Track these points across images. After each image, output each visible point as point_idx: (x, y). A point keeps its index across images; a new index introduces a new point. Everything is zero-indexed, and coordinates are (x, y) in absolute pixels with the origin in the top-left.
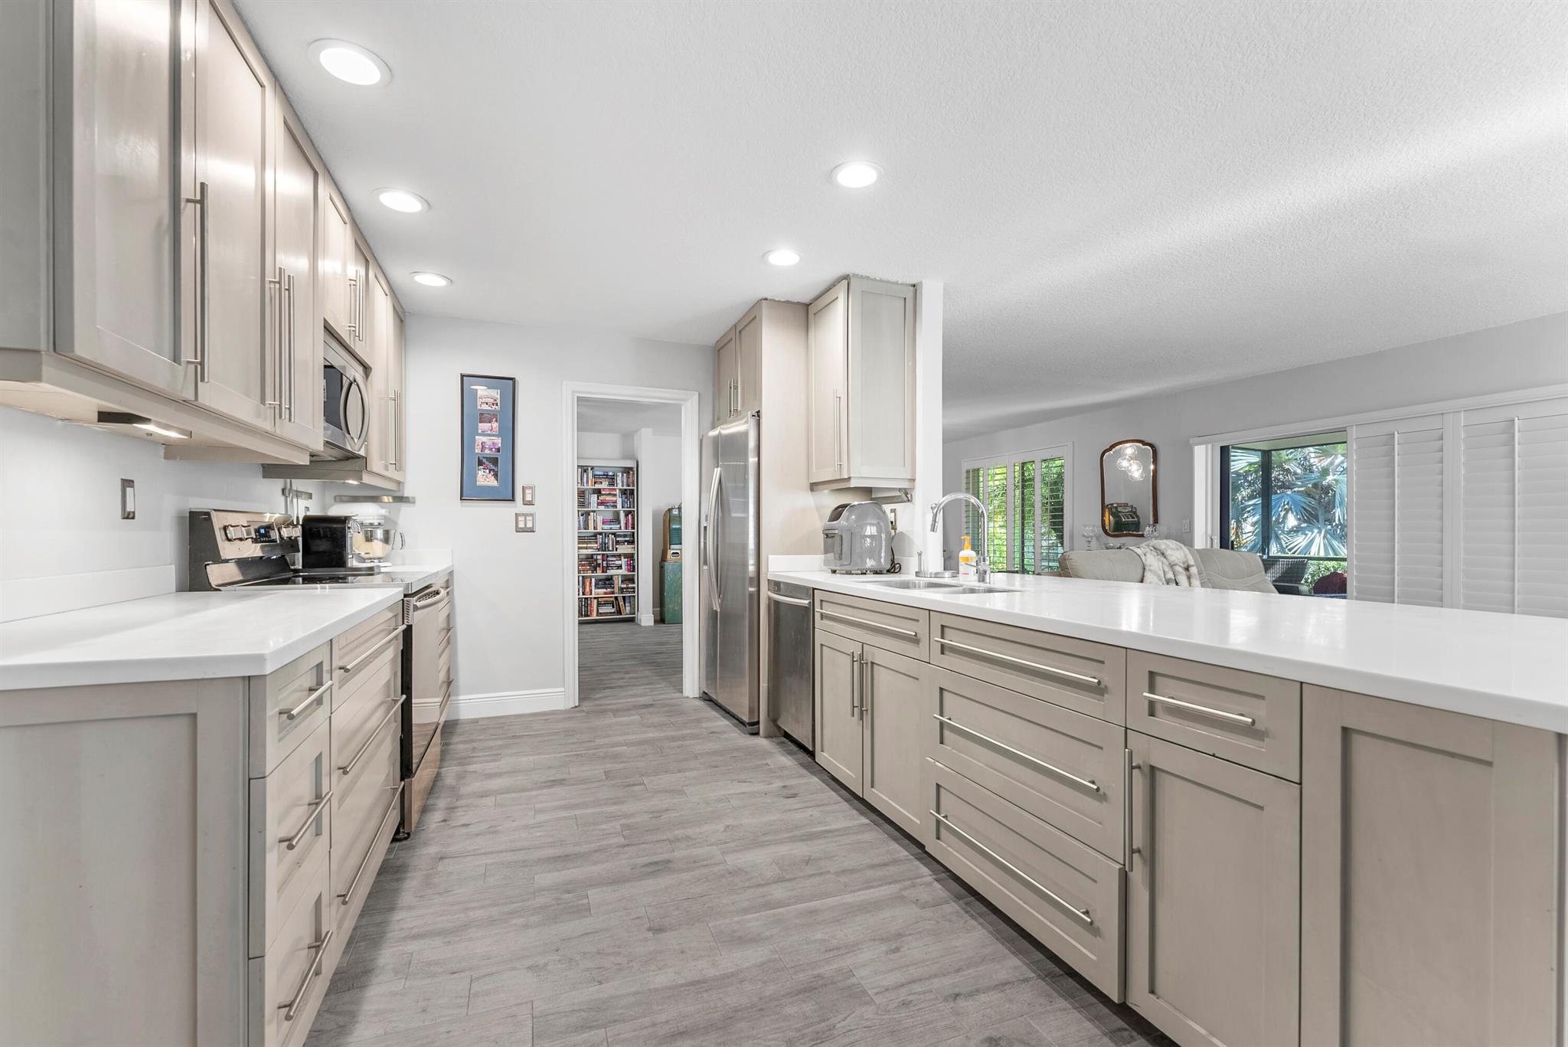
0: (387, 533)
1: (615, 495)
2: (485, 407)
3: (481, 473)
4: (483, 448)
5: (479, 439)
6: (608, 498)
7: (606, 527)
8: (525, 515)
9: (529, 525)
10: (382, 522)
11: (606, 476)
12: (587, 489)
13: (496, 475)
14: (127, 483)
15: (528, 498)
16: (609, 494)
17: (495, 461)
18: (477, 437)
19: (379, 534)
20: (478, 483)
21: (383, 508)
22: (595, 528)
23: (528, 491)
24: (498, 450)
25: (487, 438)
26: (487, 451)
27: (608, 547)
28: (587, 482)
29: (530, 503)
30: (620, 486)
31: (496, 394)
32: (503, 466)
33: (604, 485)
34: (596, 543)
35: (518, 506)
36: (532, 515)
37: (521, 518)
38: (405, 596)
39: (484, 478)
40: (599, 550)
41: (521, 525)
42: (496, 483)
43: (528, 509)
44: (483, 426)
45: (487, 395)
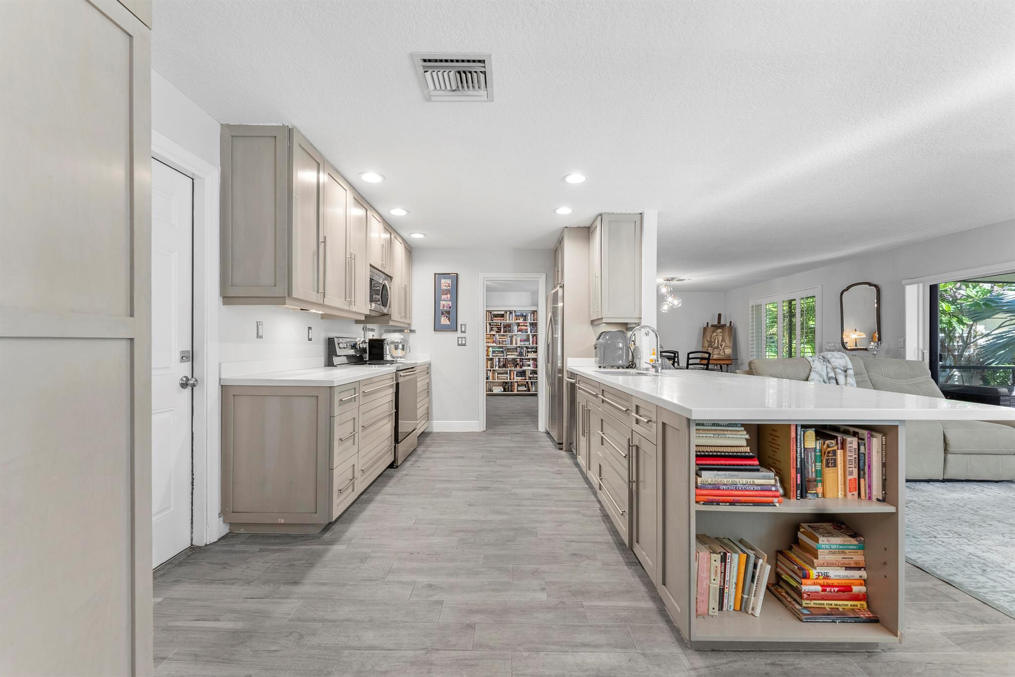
0: (403, 346)
1: (527, 326)
2: (445, 288)
3: (442, 318)
4: (444, 307)
5: (442, 303)
6: (523, 328)
7: (522, 343)
8: (462, 338)
9: (464, 342)
10: (402, 341)
11: (522, 315)
12: (512, 323)
13: (449, 319)
14: (310, 328)
15: (463, 330)
16: (524, 325)
17: (449, 313)
18: (441, 302)
19: (400, 346)
20: (442, 323)
21: (402, 335)
22: (516, 344)
23: (463, 326)
24: (450, 307)
25: (445, 303)
26: (445, 308)
27: (523, 354)
28: (512, 319)
29: (464, 332)
30: (529, 321)
31: (449, 281)
32: (453, 314)
33: (521, 320)
34: (517, 352)
35: (459, 334)
36: (465, 338)
37: (460, 339)
38: (397, 371)
39: (444, 321)
40: (518, 356)
41: (460, 342)
42: (449, 323)
43: (463, 335)
44: (444, 297)
45: (445, 283)
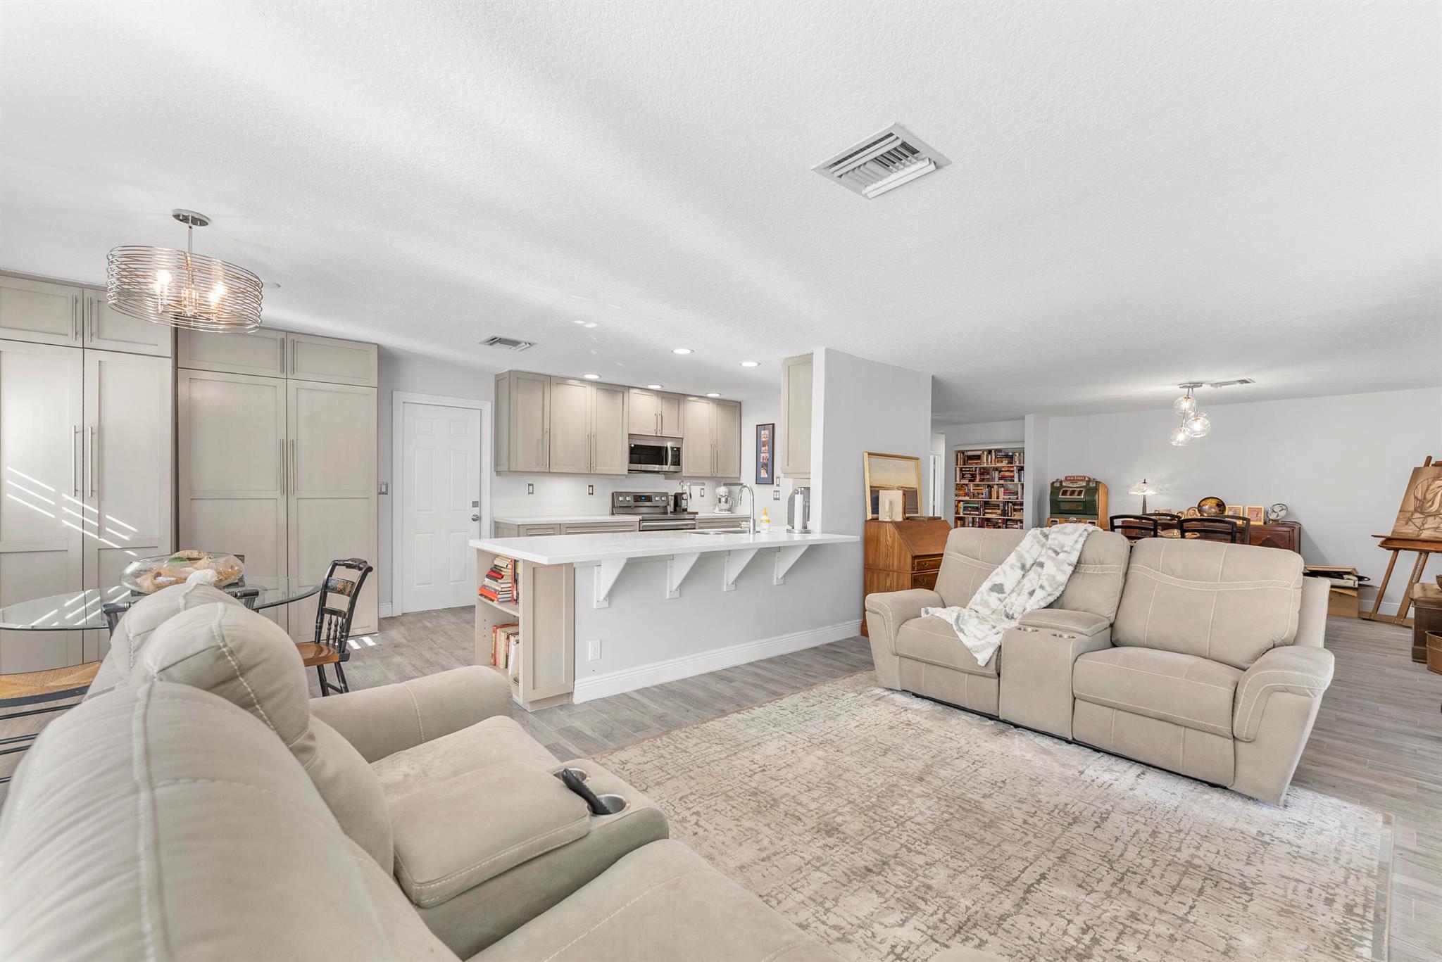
1: (1012, 471)
2: (764, 439)
3: (762, 471)
4: (763, 459)
5: (762, 455)
6: (1007, 474)
7: (1006, 497)
8: (776, 492)
9: (777, 497)
11: (1007, 456)
12: (991, 467)
13: (767, 472)
14: (591, 486)
15: (777, 483)
16: (1008, 471)
17: (767, 465)
20: (762, 476)
22: (998, 498)
23: (778, 479)
24: (768, 460)
25: (765, 454)
26: (765, 461)
27: (1008, 513)
28: (991, 462)
29: (778, 486)
30: (1017, 464)
31: (768, 433)
32: (770, 467)
33: (1005, 463)
34: (999, 509)
35: (774, 487)
36: (779, 492)
37: (774, 494)
39: (764, 474)
40: (1001, 515)
42: (766, 476)
43: (777, 488)
44: (763, 449)
45: (765, 434)
